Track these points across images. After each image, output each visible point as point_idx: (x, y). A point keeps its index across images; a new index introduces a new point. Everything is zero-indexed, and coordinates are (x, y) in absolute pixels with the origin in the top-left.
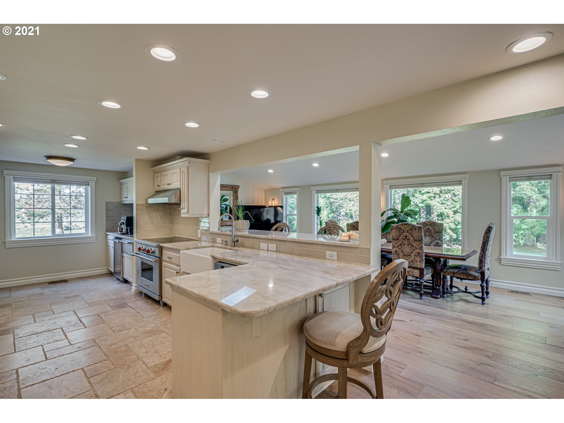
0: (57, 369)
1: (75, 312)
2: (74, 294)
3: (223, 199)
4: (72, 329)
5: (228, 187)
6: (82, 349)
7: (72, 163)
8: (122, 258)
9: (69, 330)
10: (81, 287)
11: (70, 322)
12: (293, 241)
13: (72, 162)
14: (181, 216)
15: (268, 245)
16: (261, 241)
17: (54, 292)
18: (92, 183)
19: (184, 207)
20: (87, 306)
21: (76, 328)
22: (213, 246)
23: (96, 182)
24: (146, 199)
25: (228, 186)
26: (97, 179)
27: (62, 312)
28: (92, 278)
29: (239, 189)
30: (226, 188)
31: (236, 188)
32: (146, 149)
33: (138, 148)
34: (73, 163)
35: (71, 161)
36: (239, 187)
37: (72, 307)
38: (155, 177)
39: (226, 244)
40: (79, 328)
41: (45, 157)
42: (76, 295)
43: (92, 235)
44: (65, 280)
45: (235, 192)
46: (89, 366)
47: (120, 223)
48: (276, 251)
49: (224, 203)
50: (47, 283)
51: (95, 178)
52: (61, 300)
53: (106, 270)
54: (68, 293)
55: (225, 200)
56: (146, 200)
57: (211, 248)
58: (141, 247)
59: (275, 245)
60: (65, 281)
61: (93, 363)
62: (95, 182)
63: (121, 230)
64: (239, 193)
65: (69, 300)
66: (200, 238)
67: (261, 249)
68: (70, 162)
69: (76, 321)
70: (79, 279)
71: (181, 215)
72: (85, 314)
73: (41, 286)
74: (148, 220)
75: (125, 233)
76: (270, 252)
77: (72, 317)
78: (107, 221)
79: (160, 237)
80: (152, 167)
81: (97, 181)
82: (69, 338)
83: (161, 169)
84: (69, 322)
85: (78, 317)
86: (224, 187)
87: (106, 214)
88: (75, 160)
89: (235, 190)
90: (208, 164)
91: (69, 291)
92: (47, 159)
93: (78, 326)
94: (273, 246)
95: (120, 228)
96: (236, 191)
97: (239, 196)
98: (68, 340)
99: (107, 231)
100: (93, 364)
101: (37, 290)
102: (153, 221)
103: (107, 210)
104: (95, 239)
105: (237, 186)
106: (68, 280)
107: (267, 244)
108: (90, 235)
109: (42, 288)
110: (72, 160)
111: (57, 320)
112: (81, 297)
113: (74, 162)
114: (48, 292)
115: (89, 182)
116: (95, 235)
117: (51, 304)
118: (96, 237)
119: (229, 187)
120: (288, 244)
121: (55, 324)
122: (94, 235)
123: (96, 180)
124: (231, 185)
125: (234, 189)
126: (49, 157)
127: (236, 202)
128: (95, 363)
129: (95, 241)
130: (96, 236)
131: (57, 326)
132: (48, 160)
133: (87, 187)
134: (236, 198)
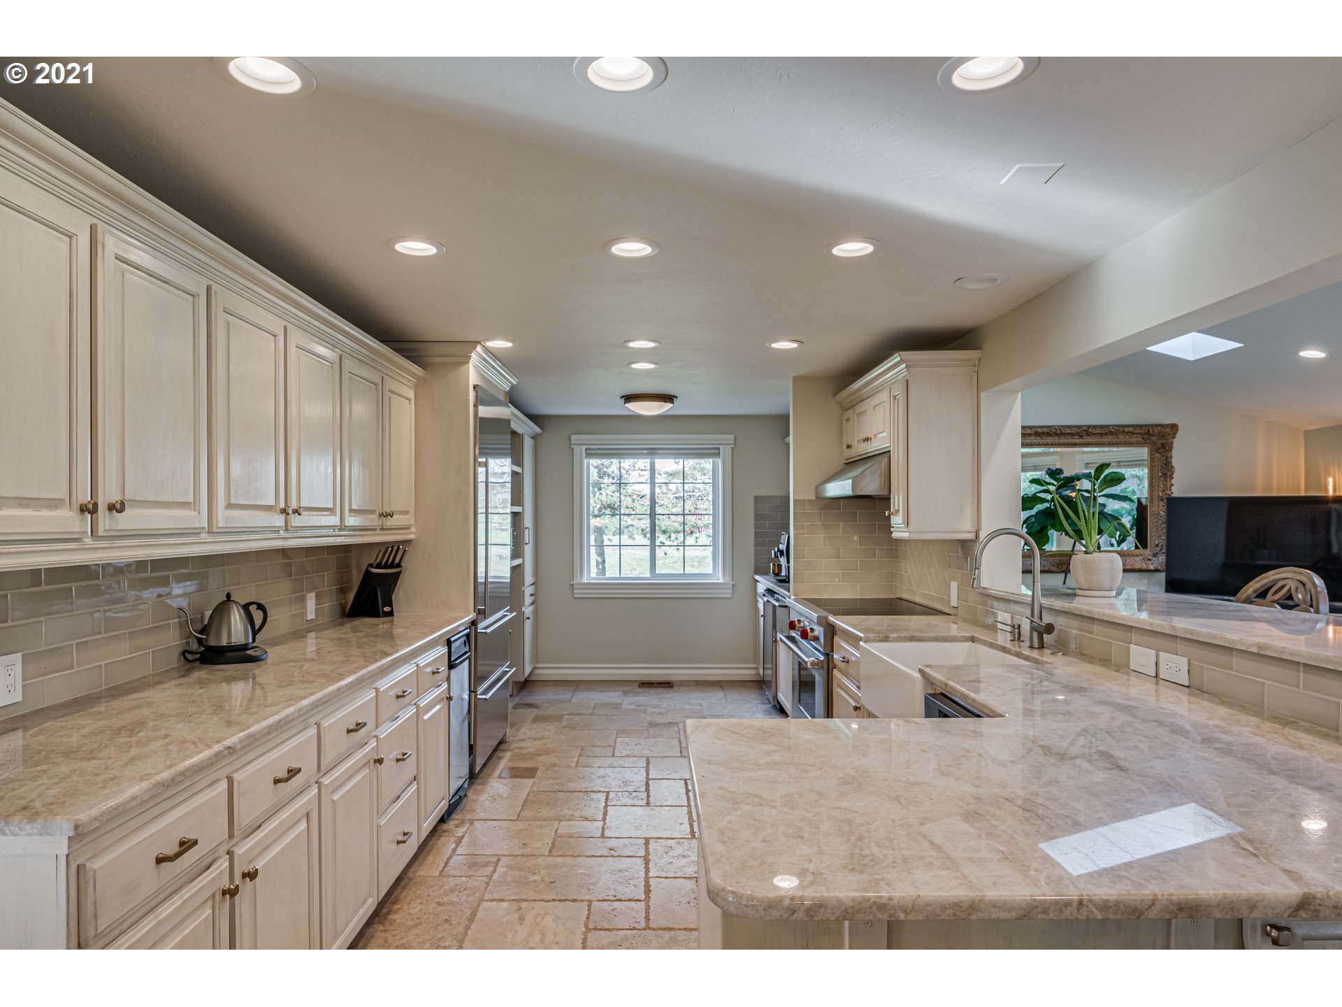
0: (552, 882)
1: (648, 763)
2: (669, 719)
3: (1102, 476)
4: (623, 801)
5: (1128, 433)
6: (615, 854)
7: (669, 405)
8: (774, 644)
9: (617, 803)
10: (690, 704)
11: (629, 783)
12: (1255, 650)
13: (667, 404)
14: (892, 535)
15: (1157, 656)
16: (1134, 637)
17: (638, 706)
18: (726, 451)
19: (897, 508)
20: (676, 755)
21: (631, 802)
22: (973, 639)
23: (733, 446)
24: (816, 487)
25: (1126, 429)
26: (735, 440)
27: (627, 756)
28: (722, 688)
29: (1177, 436)
30: (1122, 438)
31: (1162, 436)
32: (795, 345)
33: (774, 345)
34: (671, 405)
35: (666, 402)
36: (1177, 430)
37: (649, 749)
38: (844, 422)
39: (1016, 636)
40: (637, 802)
41: (622, 397)
42: (670, 723)
43: (724, 580)
44: (669, 683)
45: (1158, 451)
46: (604, 900)
47: (775, 552)
48: (1187, 685)
49: (1107, 491)
50: (638, 683)
51: (732, 437)
52: (639, 728)
53: (753, 672)
54: (661, 714)
55: (1112, 480)
56: (818, 489)
57: (968, 645)
58: (796, 620)
59: (1185, 660)
60: (667, 685)
61: (615, 896)
62: (732, 448)
63: (776, 572)
64: (1175, 453)
65: (652, 731)
66: (957, 608)
67: (1132, 668)
68: (664, 403)
69: (639, 784)
70: (697, 685)
71: (892, 533)
72: (662, 773)
73: (625, 688)
74: (824, 546)
75: (785, 578)
76: (1165, 690)
77: (636, 774)
78: (756, 545)
79: (859, 597)
80: (837, 394)
81: (735, 444)
82: (607, 821)
83: (853, 397)
84: (626, 783)
85: (648, 774)
86: (1111, 433)
87: (756, 526)
88: (676, 397)
89: (1161, 442)
90: (977, 363)
91: (663, 711)
92: (625, 403)
93: (637, 797)
94: (1176, 665)
95: (774, 565)
96: (1163, 446)
97: (1175, 462)
98: (605, 823)
99: (757, 572)
100: (613, 898)
101: (613, 696)
102: (840, 549)
103: (757, 517)
104: (730, 591)
105: (1167, 426)
106: (675, 684)
107: (1153, 652)
108: (721, 581)
109: (625, 693)
110: (668, 398)
111: (609, 771)
112: (677, 729)
113: (673, 403)
114: (629, 704)
115: (719, 449)
116: (731, 579)
117: (620, 732)
118: (733, 585)
119: (1133, 434)
120: (1236, 661)
121: (603, 780)
122: (728, 580)
123: (733, 442)
124: (1141, 426)
125: (1154, 438)
126: (629, 398)
127: (1165, 486)
128: (617, 898)
129: (730, 596)
130: (733, 583)
131: (604, 785)
132: (627, 405)
133: (716, 459)
134: (1162, 469)
